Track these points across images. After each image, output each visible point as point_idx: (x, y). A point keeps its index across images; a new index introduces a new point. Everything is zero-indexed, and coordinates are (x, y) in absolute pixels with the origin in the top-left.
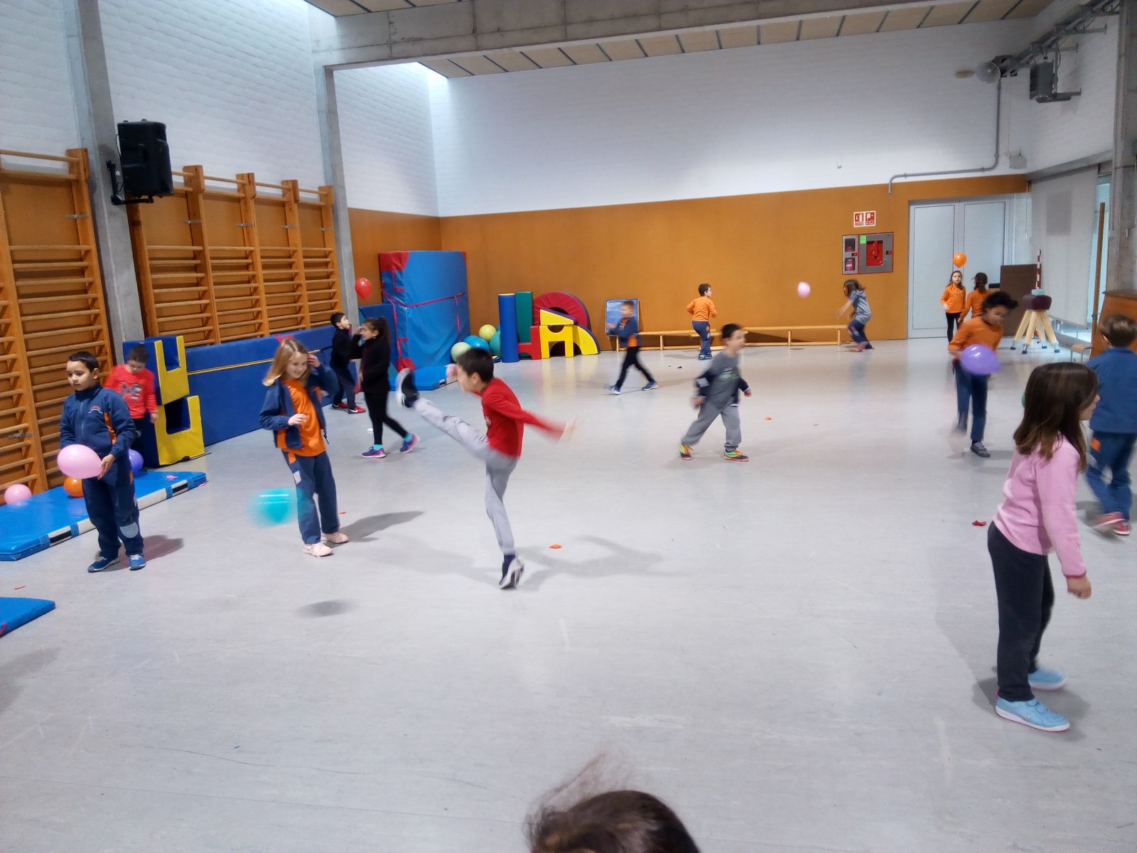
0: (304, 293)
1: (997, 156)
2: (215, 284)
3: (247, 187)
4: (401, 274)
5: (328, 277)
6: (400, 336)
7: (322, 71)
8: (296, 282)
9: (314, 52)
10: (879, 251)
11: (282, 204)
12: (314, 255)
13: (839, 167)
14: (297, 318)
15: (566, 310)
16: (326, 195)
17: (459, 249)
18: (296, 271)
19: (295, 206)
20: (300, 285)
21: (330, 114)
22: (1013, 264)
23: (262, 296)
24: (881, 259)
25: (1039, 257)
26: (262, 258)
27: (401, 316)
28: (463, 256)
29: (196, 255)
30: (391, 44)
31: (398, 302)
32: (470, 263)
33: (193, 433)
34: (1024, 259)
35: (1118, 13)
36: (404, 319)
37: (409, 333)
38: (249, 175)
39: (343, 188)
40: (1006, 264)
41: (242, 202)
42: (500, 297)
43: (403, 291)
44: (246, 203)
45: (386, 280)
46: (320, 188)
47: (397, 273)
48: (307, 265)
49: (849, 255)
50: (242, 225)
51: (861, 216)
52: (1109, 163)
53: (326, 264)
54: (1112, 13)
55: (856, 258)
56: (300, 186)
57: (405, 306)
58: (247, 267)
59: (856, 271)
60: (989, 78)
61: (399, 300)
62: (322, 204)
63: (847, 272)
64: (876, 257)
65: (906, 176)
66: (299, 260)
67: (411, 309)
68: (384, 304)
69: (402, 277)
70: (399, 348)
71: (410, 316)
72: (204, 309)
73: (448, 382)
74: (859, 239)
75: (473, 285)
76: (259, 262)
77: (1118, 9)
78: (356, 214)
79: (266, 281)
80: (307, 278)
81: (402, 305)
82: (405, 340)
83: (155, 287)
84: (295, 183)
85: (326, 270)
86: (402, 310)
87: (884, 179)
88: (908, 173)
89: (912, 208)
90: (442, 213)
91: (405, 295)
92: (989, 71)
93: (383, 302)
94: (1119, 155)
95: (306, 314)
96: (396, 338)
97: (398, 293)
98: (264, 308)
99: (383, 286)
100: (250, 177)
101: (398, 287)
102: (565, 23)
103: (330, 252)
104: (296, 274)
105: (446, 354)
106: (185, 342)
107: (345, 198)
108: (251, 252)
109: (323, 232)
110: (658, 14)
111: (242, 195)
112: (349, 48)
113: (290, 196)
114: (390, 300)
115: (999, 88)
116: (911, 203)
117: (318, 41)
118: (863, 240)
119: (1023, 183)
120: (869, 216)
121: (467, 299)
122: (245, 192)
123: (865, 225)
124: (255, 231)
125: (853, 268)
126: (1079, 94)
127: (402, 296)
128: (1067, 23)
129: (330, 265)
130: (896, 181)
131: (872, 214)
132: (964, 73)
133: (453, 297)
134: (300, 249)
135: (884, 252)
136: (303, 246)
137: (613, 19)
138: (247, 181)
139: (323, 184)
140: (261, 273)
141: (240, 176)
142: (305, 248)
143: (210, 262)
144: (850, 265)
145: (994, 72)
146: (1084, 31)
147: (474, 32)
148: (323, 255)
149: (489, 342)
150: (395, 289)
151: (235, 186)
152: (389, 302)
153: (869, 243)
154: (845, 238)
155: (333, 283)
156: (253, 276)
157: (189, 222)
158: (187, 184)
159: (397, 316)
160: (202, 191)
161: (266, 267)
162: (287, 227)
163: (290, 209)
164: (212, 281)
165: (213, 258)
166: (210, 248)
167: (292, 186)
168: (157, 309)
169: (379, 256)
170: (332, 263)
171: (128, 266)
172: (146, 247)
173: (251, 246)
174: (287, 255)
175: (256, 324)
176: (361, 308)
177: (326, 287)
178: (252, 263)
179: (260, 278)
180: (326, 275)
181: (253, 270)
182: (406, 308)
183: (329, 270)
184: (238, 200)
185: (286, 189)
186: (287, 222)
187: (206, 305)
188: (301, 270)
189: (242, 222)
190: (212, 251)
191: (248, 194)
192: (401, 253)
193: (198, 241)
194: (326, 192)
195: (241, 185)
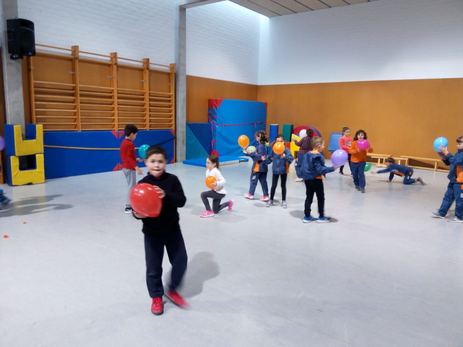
0: (147, 113)
2: (81, 103)
3: (114, 59)
4: (217, 109)
5: (170, 107)
6: (213, 139)
7: (178, 8)
8: (145, 107)
11: (141, 70)
12: (159, 95)
14: (143, 124)
16: (173, 68)
17: (263, 101)
19: (147, 71)
20: (146, 109)
21: (181, 29)
23: (116, 112)
26: (118, 93)
27: (215, 129)
28: (266, 104)
29: (74, 88)
31: (213, 123)
32: (269, 108)
33: (39, 172)
36: (216, 131)
37: (218, 138)
38: (114, 53)
39: (185, 65)
41: (111, 66)
42: (271, 126)
43: (216, 117)
44: (112, 67)
45: (211, 112)
46: (171, 64)
47: (215, 109)
48: (151, 100)
50: (110, 77)
56: (150, 62)
57: (217, 125)
58: (111, 97)
62: (170, 72)
66: (147, 97)
67: (220, 127)
68: (208, 123)
69: (217, 111)
70: (212, 145)
71: (219, 130)
72: (75, 113)
76: (116, 95)
78: (190, 79)
79: (118, 105)
80: (150, 106)
81: (216, 124)
82: (215, 141)
83: (36, 101)
84: (148, 60)
85: (170, 104)
86: (216, 127)
90: (260, 82)
91: (217, 120)
95: (147, 123)
96: (212, 140)
98: (116, 117)
99: (209, 114)
100: (115, 54)
101: (215, 116)
103: (172, 95)
104: (145, 103)
106: (44, 128)
108: (113, 90)
109: (170, 85)
111: (111, 63)
113: (145, 65)
114: (211, 122)
121: (265, 126)
122: (112, 62)
124: (115, 81)
127: (216, 120)
129: (171, 101)
133: (254, 124)
134: (148, 92)
138: (114, 56)
139: (173, 62)
140: (116, 100)
141: (111, 54)
142: (151, 92)
143: (79, 92)
148: (168, 96)
150: (213, 116)
151: (109, 59)
152: (210, 123)
155: (172, 110)
156: (113, 102)
157: (72, 73)
158: (72, 55)
159: (213, 130)
160: (77, 58)
161: (119, 98)
162: (143, 81)
163: (145, 72)
164: (79, 101)
165: (80, 91)
166: (79, 86)
167: (147, 61)
168: (36, 111)
169: (209, 100)
170: (172, 101)
171: (18, 89)
172: (33, 82)
173: (113, 87)
174: (142, 94)
175: (112, 125)
176: (188, 123)
177: (169, 111)
178: (113, 96)
179: (116, 103)
180: (168, 106)
181: (113, 99)
182: (217, 126)
183: (171, 104)
184: (109, 65)
185: (144, 63)
186: (144, 78)
187: (76, 112)
188: (147, 102)
189: (110, 76)
190: (80, 87)
191: (114, 62)
192: (218, 99)
193: (74, 82)
194: (172, 66)
195: (112, 58)
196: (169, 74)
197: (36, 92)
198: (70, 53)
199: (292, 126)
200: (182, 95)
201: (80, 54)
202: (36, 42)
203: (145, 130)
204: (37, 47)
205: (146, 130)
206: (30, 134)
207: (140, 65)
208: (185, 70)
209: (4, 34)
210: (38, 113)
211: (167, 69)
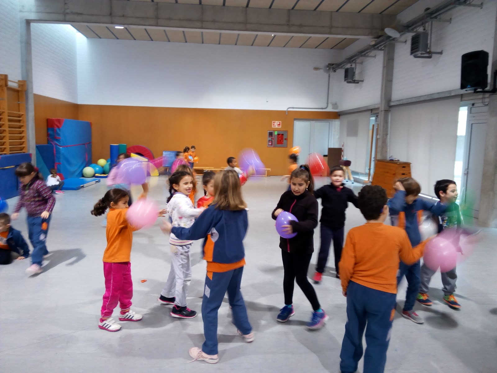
0: (7, 135)
1: (328, 104)
4: (60, 130)
5: (20, 128)
6: (57, 162)
7: (25, 22)
8: (2, 129)
9: (21, 11)
10: (282, 138)
12: (14, 115)
13: (267, 102)
14: (1, 148)
15: (143, 154)
16: (22, 85)
17: (88, 121)
18: (3, 123)
19: (5, 89)
21: (27, 44)
22: (332, 147)
24: (283, 142)
25: (343, 145)
27: (58, 151)
28: (90, 124)
30: (65, 14)
31: (56, 144)
32: (93, 128)
34: (336, 146)
35: (383, 50)
36: (59, 153)
37: (62, 160)
39: (32, 82)
40: (329, 147)
42: (111, 145)
43: (59, 138)
45: (51, 132)
46: (19, 81)
47: (57, 129)
48: (10, 120)
49: (270, 139)
51: (275, 123)
52: (378, 109)
53: (19, 121)
54: (381, 50)
55: (273, 140)
56: (9, 79)
59: (273, 146)
60: (328, 71)
61: (57, 143)
62: (20, 89)
63: (269, 146)
64: (281, 141)
65: (293, 108)
66: (5, 117)
67: (64, 148)
68: (49, 145)
69: (60, 132)
71: (63, 151)
73: (85, 186)
74: (274, 133)
75: (95, 138)
77: (383, 49)
78: (38, 97)
80: (9, 127)
81: (59, 145)
82: (60, 164)
84: (6, 76)
85: (19, 124)
86: (59, 149)
87: (285, 109)
88: (294, 107)
89: (295, 121)
90: (80, 102)
91: (61, 140)
92: (328, 68)
93: (48, 143)
94: (383, 106)
95: (7, 146)
96: (55, 162)
97: (58, 140)
99: (48, 135)
101: (57, 136)
102: (157, 18)
103: (22, 115)
105: (80, 172)
107: (32, 88)
109: (19, 104)
110: (202, 21)
112: (41, 12)
114: (52, 143)
115: (329, 76)
116: (295, 119)
117: (23, 6)
118: (276, 133)
119: (337, 115)
120: (278, 123)
121: (91, 146)
123: (276, 127)
125: (272, 145)
126: (363, 81)
127: (60, 141)
128: (362, 52)
129: (21, 121)
130: (290, 110)
131: (280, 122)
132: (316, 69)
133: (84, 144)
134: (6, 112)
135: (284, 139)
136: (8, 110)
137: (180, 20)
139: (20, 79)
142: (10, 111)
144: (270, 143)
145: (330, 69)
146: (368, 56)
147: (111, 14)
148: (19, 116)
149: (103, 167)
150: (56, 138)
153: (278, 135)
154: (269, 131)
155: (23, 131)
159: (56, 151)
163: (3, 89)
167: (4, 78)
169: (47, 120)
170: (23, 121)
176: (37, 146)
177: (19, 133)
180: (19, 126)
182: (61, 148)
183: (21, 124)
185: (1, 79)
188: (6, 123)
192: (60, 119)
194: (21, 83)
196: (17, 91)
200: (31, 115)
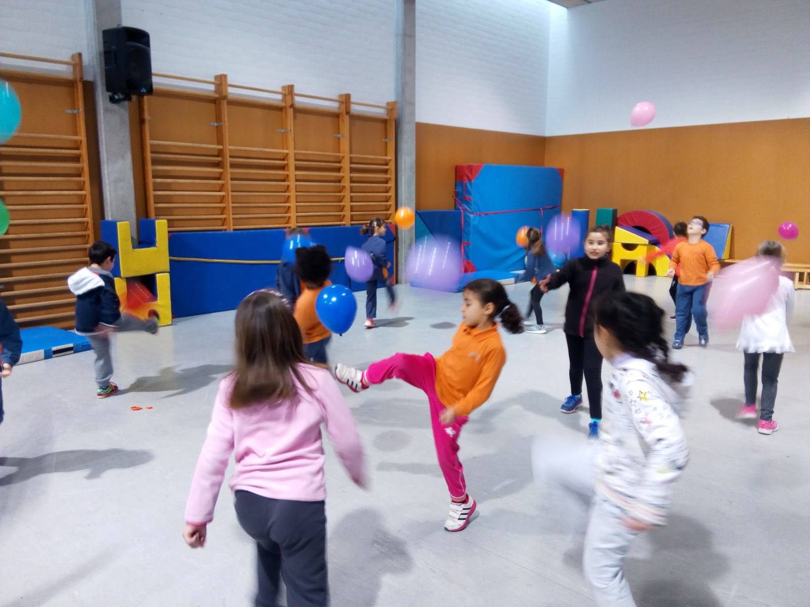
0: (347, 194)
2: (232, 179)
3: (288, 98)
4: (470, 184)
5: (385, 182)
6: (465, 240)
8: (342, 184)
11: (336, 116)
12: (368, 161)
14: (340, 215)
16: (393, 110)
17: (556, 165)
18: (343, 174)
19: (346, 117)
20: (344, 187)
21: (404, 37)
23: (292, 194)
26: (296, 160)
27: (467, 222)
28: (561, 172)
29: (220, 153)
31: (465, 210)
36: (469, 225)
37: (473, 238)
38: (289, 86)
39: (414, 104)
41: (284, 110)
42: (573, 212)
43: (470, 199)
44: (286, 111)
45: (459, 189)
46: (388, 104)
47: (468, 183)
48: (354, 170)
50: (283, 131)
56: (353, 100)
57: (472, 214)
58: (283, 168)
61: (466, 207)
62: (387, 117)
66: (346, 165)
67: (478, 217)
68: (455, 210)
70: (462, 250)
71: (476, 223)
72: (222, 199)
76: (292, 163)
78: (422, 129)
79: (297, 180)
80: (352, 182)
81: (469, 212)
82: (468, 243)
83: (154, 177)
84: (348, 97)
85: (386, 176)
86: (469, 217)
90: (549, 131)
91: (472, 203)
93: (454, 208)
95: (347, 213)
96: (462, 241)
97: (468, 203)
98: (293, 204)
99: (456, 194)
100: (291, 88)
101: (467, 196)
103: (390, 160)
104: (343, 177)
106: (168, 227)
108: (287, 154)
109: (386, 142)
111: (283, 104)
113: (343, 107)
114: (460, 208)
122: (286, 102)
124: (291, 137)
127: (471, 205)
129: (389, 172)
133: (539, 210)
136: (350, 153)
138: (289, 91)
140: (292, 173)
141: (284, 88)
143: (229, 160)
148: (384, 162)
150: (465, 198)
151: (280, 97)
152: (459, 209)
155: (390, 188)
156: (287, 176)
157: (216, 124)
158: (216, 91)
159: (464, 222)
160: (225, 98)
161: (297, 168)
162: (339, 136)
163: (343, 120)
164: (229, 176)
165: (231, 157)
166: (229, 148)
167: (346, 100)
168: (155, 196)
169: (456, 167)
170: (391, 170)
171: (123, 157)
172: (149, 142)
173: (287, 149)
174: (338, 160)
175: (285, 217)
176: (419, 212)
177: (384, 190)
178: (287, 165)
179: (292, 178)
180: (384, 180)
181: (288, 171)
182: (472, 216)
183: (388, 176)
184: (279, 109)
185: (341, 102)
186: (340, 131)
187: (224, 196)
188: (346, 174)
189: (283, 129)
190: (230, 150)
191: (289, 103)
192: (472, 165)
193: (220, 141)
194: (391, 107)
195: (285, 96)
196: (385, 122)
197: (155, 162)
198: (212, 87)
199: (615, 212)
201: (231, 90)
202: (154, 71)
203: (342, 226)
204: (155, 79)
205: (344, 225)
206: (145, 238)
207: (333, 106)
208: (413, 114)
209: (98, 57)
210: (158, 199)
211: (381, 113)
